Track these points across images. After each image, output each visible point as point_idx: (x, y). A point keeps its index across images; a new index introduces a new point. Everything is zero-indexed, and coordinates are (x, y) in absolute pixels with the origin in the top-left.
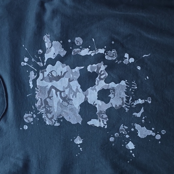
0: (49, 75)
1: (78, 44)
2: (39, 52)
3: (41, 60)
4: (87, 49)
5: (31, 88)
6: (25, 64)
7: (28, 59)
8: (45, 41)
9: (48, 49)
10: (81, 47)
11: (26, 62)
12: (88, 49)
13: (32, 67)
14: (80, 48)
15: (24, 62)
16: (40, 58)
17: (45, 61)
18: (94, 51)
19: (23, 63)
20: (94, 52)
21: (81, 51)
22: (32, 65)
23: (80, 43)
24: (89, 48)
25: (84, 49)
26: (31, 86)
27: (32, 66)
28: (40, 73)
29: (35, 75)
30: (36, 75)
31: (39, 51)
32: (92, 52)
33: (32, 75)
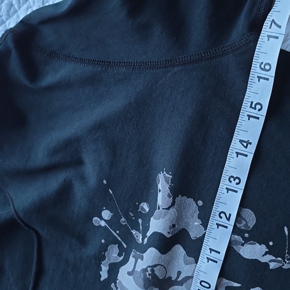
0: (145, 270)
1: (241, 225)
2: (143, 208)
3: (141, 227)
4: (264, 246)
5: (102, 279)
6: (103, 224)
7: (111, 214)
8: (160, 186)
9: (161, 209)
10: (247, 235)
11: (105, 220)
12: (263, 248)
13: (117, 236)
14: (244, 238)
15: (101, 218)
16: (140, 221)
17: (149, 234)
18: (279, 259)
19: (99, 219)
20: (279, 262)
21: (243, 245)
22: (118, 232)
23: (246, 225)
24: (268, 246)
25: (252, 244)
26: (104, 275)
27: (117, 234)
28: (131, 256)
29: (119, 255)
30: (122, 257)
31: (141, 205)
32: (274, 258)
33: (113, 254)
